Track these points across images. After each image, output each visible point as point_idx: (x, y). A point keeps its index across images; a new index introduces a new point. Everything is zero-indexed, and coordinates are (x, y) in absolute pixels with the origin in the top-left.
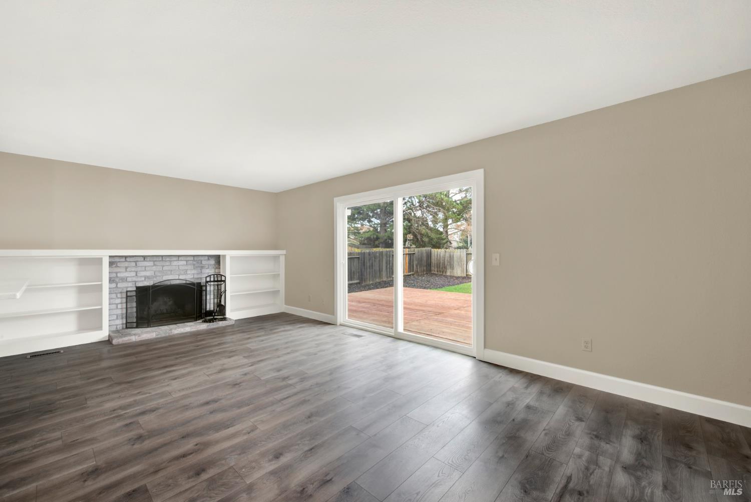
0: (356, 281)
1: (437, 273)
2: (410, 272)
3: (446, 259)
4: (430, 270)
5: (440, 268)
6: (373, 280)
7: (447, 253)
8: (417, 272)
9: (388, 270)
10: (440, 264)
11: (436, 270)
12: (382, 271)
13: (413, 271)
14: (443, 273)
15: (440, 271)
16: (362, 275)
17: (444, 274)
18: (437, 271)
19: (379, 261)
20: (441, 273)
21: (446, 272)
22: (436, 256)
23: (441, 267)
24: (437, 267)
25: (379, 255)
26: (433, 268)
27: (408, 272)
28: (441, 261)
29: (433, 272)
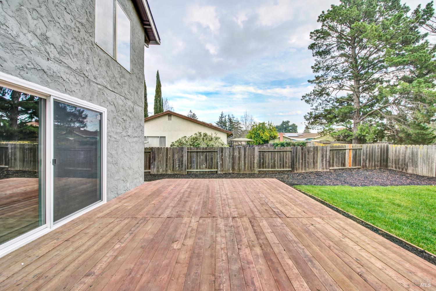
0: (288, 169)
1: (395, 169)
2: (355, 166)
3: (407, 155)
4: (387, 166)
5: (398, 164)
6: (305, 170)
7: (408, 150)
8: (364, 166)
9: (324, 162)
10: (399, 160)
11: (394, 166)
12: (317, 162)
13: (360, 164)
14: (403, 169)
15: (399, 168)
16: (293, 164)
17: (404, 171)
18: (396, 168)
19: (314, 154)
20: (401, 170)
21: (406, 170)
22: (394, 152)
23: (400, 163)
24: (395, 163)
25: (314, 149)
26: (390, 164)
27: (353, 166)
28: (401, 158)
29: (390, 168)
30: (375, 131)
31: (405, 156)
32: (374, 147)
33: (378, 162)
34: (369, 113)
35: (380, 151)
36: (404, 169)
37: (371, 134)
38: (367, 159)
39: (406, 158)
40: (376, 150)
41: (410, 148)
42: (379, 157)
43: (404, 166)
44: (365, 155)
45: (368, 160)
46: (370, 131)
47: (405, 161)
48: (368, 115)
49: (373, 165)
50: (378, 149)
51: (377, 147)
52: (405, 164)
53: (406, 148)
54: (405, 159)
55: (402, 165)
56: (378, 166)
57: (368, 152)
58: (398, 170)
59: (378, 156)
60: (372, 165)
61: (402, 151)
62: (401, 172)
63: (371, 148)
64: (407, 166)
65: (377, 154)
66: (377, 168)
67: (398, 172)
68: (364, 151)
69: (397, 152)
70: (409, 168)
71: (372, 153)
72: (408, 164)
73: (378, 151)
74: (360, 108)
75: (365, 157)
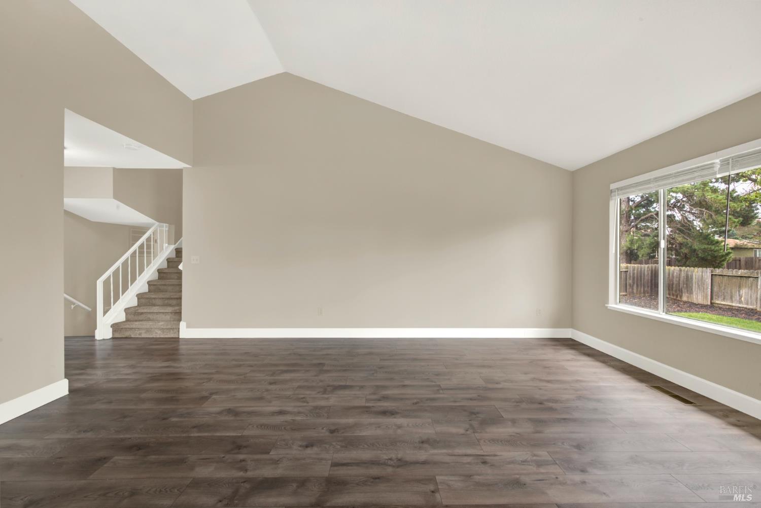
30: (650, 245)
31: (679, 280)
32: (643, 269)
33: (648, 287)
34: (643, 218)
35: (650, 274)
36: (679, 296)
37: (645, 248)
38: (634, 283)
39: (681, 282)
40: (646, 273)
41: (684, 271)
42: (650, 281)
43: (678, 292)
44: (632, 278)
45: (635, 285)
46: (643, 243)
47: (679, 286)
48: (641, 221)
49: (642, 291)
50: (647, 270)
51: (646, 269)
52: (679, 290)
53: (680, 270)
54: (679, 283)
55: (676, 291)
56: (648, 293)
57: (635, 275)
58: (672, 297)
59: (648, 279)
60: (640, 291)
61: (675, 274)
62: (675, 299)
63: (639, 270)
64: (682, 293)
65: (647, 278)
66: (647, 295)
67: (672, 299)
68: (630, 273)
69: (671, 275)
70: (684, 294)
71: (641, 277)
72: (683, 289)
73: (648, 274)
74: (629, 209)
75: (631, 281)
